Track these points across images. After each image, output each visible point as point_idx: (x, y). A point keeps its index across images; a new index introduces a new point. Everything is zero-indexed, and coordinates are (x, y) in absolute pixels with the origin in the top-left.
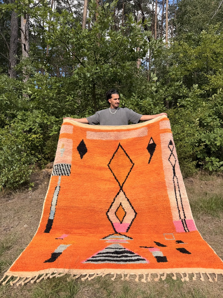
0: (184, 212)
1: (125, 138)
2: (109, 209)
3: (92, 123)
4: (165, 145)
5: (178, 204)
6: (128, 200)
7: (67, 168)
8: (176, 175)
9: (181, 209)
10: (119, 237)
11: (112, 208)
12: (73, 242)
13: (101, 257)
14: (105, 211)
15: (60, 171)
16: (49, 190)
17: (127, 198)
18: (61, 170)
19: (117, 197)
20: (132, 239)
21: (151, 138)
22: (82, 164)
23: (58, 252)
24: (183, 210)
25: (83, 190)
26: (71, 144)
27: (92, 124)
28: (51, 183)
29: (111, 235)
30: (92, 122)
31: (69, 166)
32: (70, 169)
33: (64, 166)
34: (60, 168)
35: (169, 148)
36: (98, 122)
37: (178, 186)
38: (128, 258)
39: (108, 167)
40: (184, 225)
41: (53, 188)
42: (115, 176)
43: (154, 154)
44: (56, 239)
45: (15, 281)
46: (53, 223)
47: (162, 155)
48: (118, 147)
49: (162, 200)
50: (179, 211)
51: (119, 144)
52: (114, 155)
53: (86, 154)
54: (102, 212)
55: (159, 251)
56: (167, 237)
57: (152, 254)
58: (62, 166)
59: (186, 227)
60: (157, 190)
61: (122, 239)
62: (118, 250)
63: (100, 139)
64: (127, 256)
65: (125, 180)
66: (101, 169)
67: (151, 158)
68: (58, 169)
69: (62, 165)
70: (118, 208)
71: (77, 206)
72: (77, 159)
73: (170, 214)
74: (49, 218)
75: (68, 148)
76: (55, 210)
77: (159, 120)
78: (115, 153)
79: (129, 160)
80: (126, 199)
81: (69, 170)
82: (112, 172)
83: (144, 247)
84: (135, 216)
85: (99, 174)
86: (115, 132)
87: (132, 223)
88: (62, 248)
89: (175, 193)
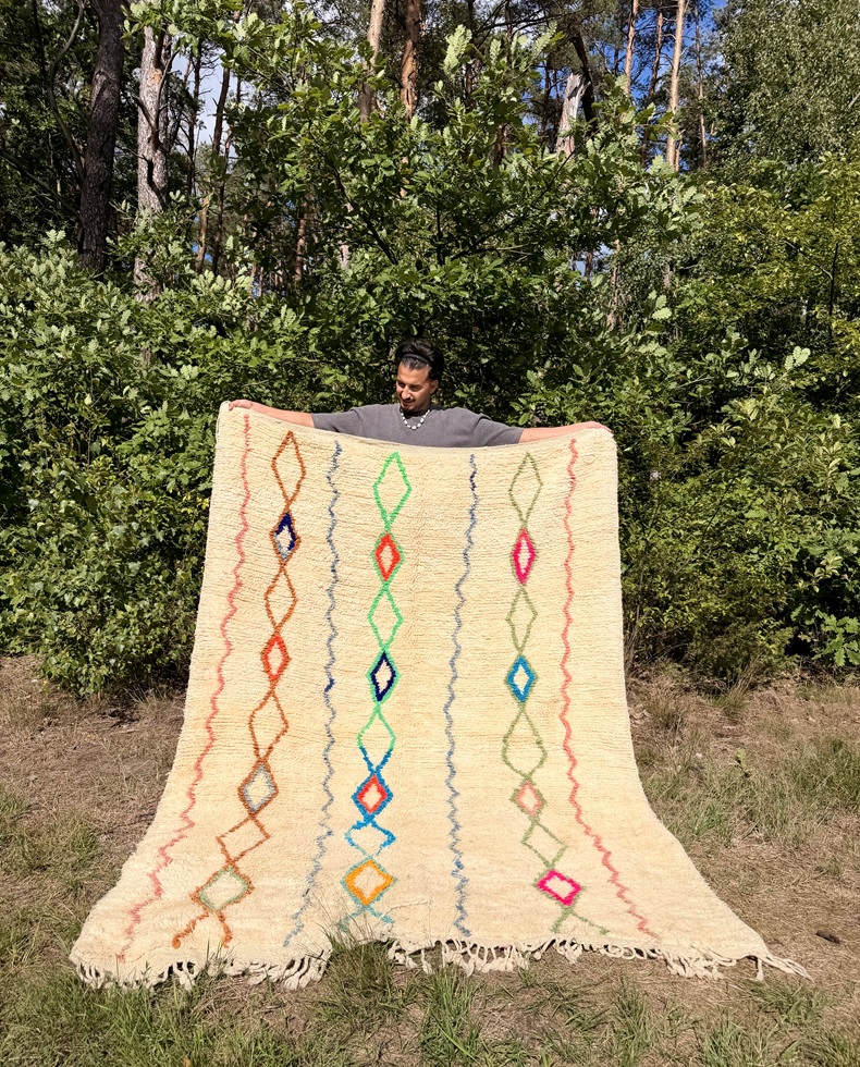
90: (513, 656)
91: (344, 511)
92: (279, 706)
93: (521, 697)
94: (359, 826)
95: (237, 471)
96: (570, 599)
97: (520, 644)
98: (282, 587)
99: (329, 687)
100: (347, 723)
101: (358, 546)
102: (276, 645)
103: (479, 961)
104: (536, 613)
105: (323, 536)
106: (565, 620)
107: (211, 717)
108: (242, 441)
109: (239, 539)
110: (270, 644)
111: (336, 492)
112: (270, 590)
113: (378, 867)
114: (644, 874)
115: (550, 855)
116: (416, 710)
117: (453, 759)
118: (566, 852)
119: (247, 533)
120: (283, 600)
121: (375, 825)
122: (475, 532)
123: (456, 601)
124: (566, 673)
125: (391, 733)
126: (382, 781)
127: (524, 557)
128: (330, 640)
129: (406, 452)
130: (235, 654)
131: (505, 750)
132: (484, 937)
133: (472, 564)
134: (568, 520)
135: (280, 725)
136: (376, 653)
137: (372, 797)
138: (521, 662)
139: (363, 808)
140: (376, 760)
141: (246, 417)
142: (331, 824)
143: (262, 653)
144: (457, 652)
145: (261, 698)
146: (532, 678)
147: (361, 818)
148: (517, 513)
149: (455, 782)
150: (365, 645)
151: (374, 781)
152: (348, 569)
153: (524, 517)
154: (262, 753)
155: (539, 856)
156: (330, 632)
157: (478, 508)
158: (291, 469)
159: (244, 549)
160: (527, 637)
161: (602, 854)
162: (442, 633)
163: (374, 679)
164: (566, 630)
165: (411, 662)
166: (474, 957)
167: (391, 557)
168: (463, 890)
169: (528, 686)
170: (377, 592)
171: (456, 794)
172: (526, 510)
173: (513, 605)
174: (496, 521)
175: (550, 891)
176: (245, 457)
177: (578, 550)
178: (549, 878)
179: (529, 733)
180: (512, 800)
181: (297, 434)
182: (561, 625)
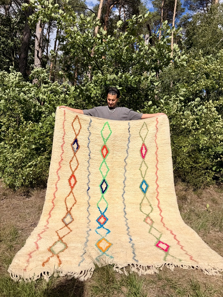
90: (142, 180)
91: (92, 139)
92: (74, 196)
93: (144, 192)
94: (99, 228)
95: (62, 126)
96: (157, 163)
97: (143, 176)
98: (74, 160)
99: (88, 190)
100: (93, 200)
101: (96, 149)
102: (73, 177)
103: (142, 270)
104: (148, 167)
105: (86, 145)
106: (156, 169)
107: (54, 199)
108: (63, 117)
109: (62, 146)
110: (71, 177)
111: (90, 133)
112: (71, 161)
113: (106, 240)
114: (187, 242)
115: (158, 236)
116: (114, 196)
117: (125, 210)
118: (162, 235)
119: (64, 144)
120: (75, 164)
121: (103, 228)
122: (130, 144)
123: (124, 164)
124: (157, 184)
125: (107, 203)
126: (105, 216)
127: (144, 151)
128: (88, 176)
129: (110, 122)
130: (61, 180)
131: (140, 208)
132: (143, 262)
133: (129, 153)
134: (156, 141)
135: (74, 201)
136: (102, 179)
137: (102, 220)
138: (144, 181)
139: (100, 223)
140: (103, 211)
141: (64, 111)
142: (91, 227)
143: (69, 180)
144: (125, 179)
145: (68, 193)
146: (147, 186)
147: (99, 226)
148: (141, 139)
149: (126, 216)
150: (99, 177)
151: (102, 216)
152: (94, 155)
153: (143, 140)
154: (69, 210)
155: (155, 237)
156: (88, 173)
157: (131, 138)
158: (77, 126)
159: (64, 149)
160: (145, 174)
161: (173, 236)
162: (121, 173)
163: (101, 187)
164: (157, 172)
165: (112, 182)
166: (141, 269)
167: (106, 152)
168: (133, 247)
169: (146, 189)
170: (102, 162)
171: (127, 219)
172: (144, 138)
173: (141, 165)
174: (136, 141)
175: (160, 247)
176: (64, 122)
177: (159, 149)
178: (159, 243)
179: (147, 202)
180: (144, 221)
181: (79, 116)
182: (155, 170)
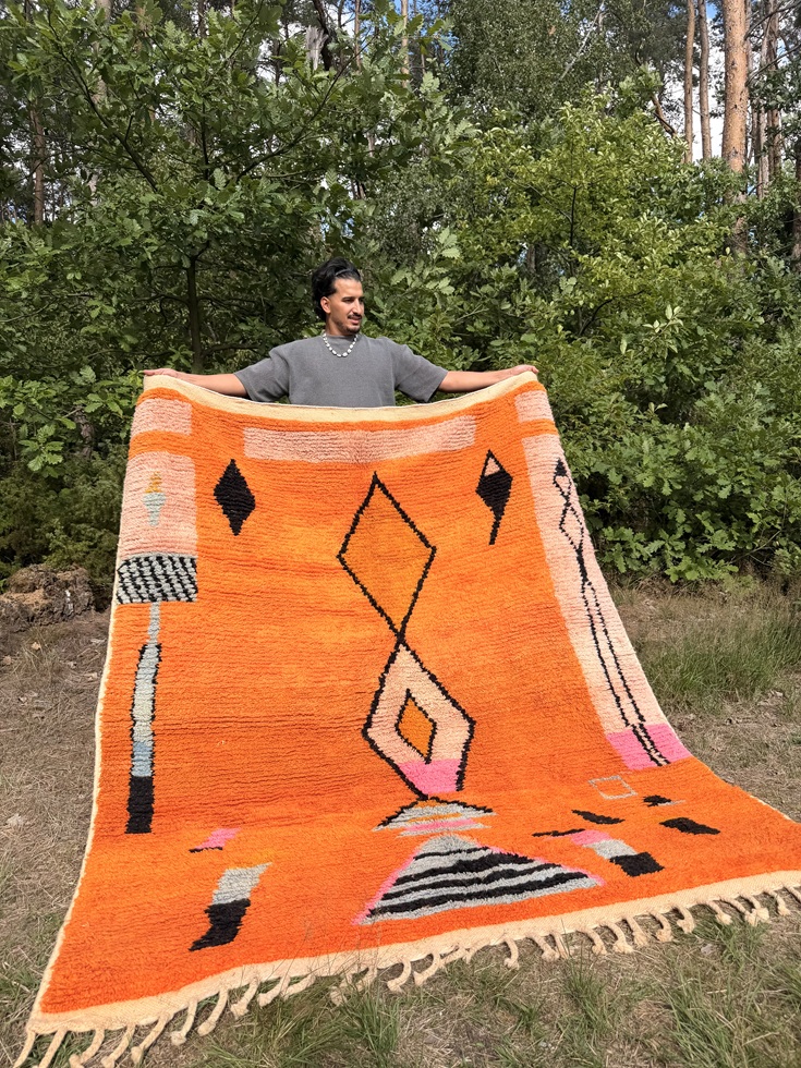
0: (633, 702)
1: (394, 456)
2: (369, 718)
3: (259, 396)
4: (542, 477)
5: (608, 677)
6: (433, 678)
7: (183, 573)
8: (590, 580)
9: (621, 692)
10: (441, 809)
11: (380, 711)
12: (271, 852)
13: (423, 892)
14: (357, 723)
15: (152, 583)
16: (112, 661)
17: (429, 673)
18: (156, 579)
19: (391, 670)
20: (490, 811)
21: (490, 455)
22: (239, 554)
23: (230, 901)
24: (630, 696)
25: (257, 655)
26: (190, 477)
27: (263, 398)
28: (119, 635)
29: (407, 808)
30: (259, 389)
31: (189, 565)
32: (193, 574)
33: (168, 562)
34: (152, 570)
35: (558, 486)
36: (283, 387)
37: (600, 614)
38: (523, 880)
39: (339, 564)
40: (644, 745)
41: (131, 652)
42: (370, 597)
43: (507, 510)
44: (192, 851)
45: (90, 1052)
46: (155, 792)
47: (536, 512)
48: (372, 488)
49: (555, 666)
50: (618, 699)
51: (375, 476)
52: (356, 521)
53: (253, 515)
54: (345, 729)
55: (606, 838)
56: (605, 789)
57: (594, 853)
58: (161, 563)
59: (653, 751)
60: (532, 633)
61: (454, 815)
62: (464, 857)
63: (297, 458)
64: (511, 874)
65: (411, 609)
66: (313, 571)
67: (496, 525)
68: (142, 575)
69: (159, 559)
70: (403, 708)
71: (242, 714)
72: (218, 535)
73: (591, 711)
74: (134, 773)
75: (178, 491)
76: (151, 738)
77: (513, 389)
78: (360, 511)
79: (415, 536)
80: (425, 676)
81: (190, 578)
82: (357, 582)
83: (548, 834)
84: (471, 731)
85: (310, 592)
86: (358, 433)
87: (465, 755)
88: (241, 884)
89: (595, 638)
